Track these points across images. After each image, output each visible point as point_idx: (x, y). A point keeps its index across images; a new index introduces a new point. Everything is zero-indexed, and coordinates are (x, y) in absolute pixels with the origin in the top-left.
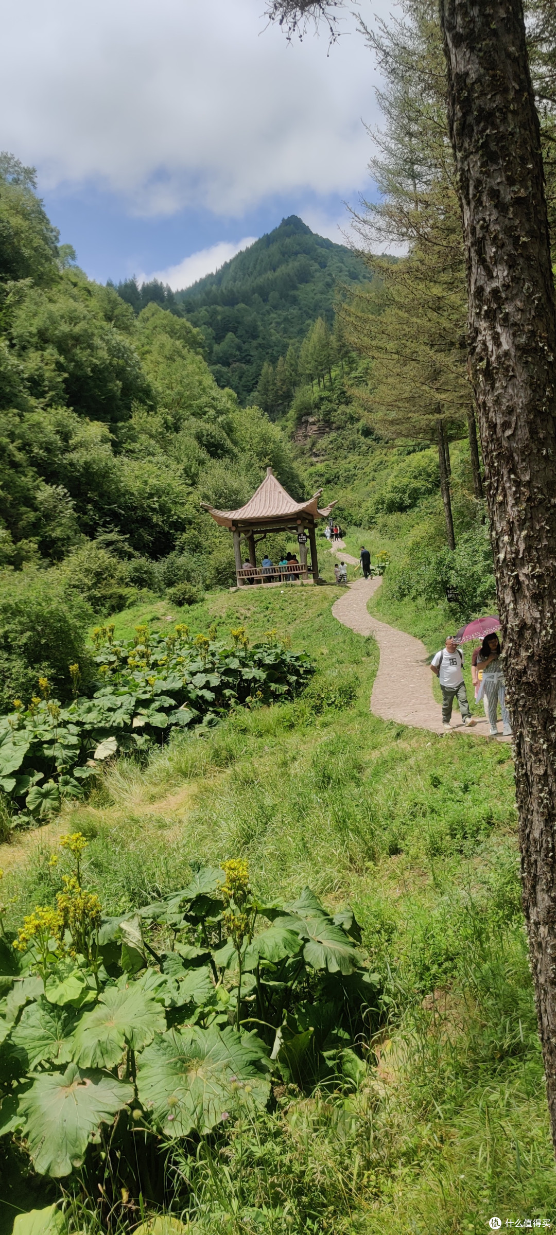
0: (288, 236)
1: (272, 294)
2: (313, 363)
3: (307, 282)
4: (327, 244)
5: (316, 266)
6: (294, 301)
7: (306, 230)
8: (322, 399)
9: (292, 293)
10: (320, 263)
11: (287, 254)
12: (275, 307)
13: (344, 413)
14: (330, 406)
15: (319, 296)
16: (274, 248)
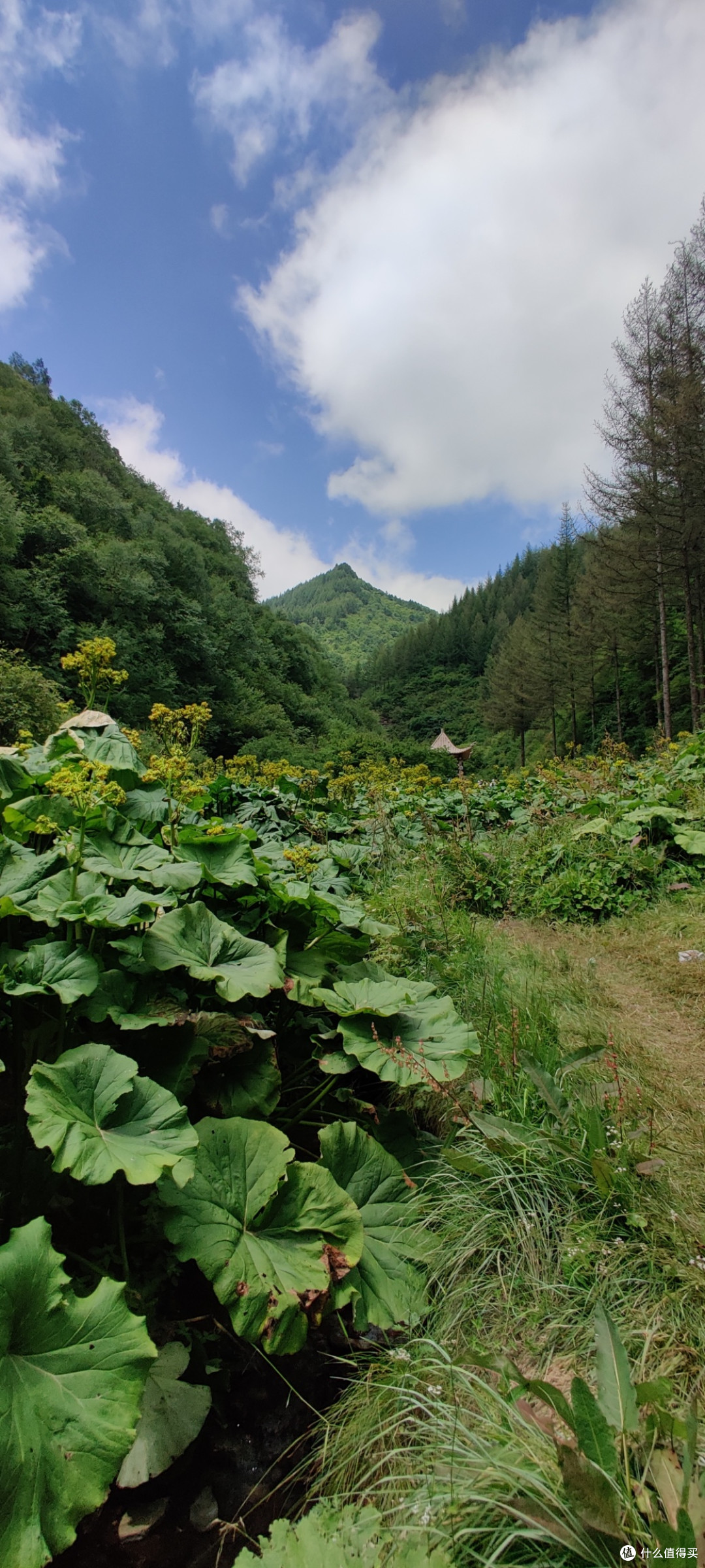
0: (341, 578)
1: (327, 619)
2: (379, 674)
3: (354, 613)
4: (369, 587)
5: (360, 602)
6: (344, 626)
7: (354, 575)
8: (383, 700)
9: (342, 620)
10: (363, 601)
11: (339, 590)
12: (329, 629)
13: (398, 712)
14: (389, 706)
15: (362, 626)
16: (330, 585)
